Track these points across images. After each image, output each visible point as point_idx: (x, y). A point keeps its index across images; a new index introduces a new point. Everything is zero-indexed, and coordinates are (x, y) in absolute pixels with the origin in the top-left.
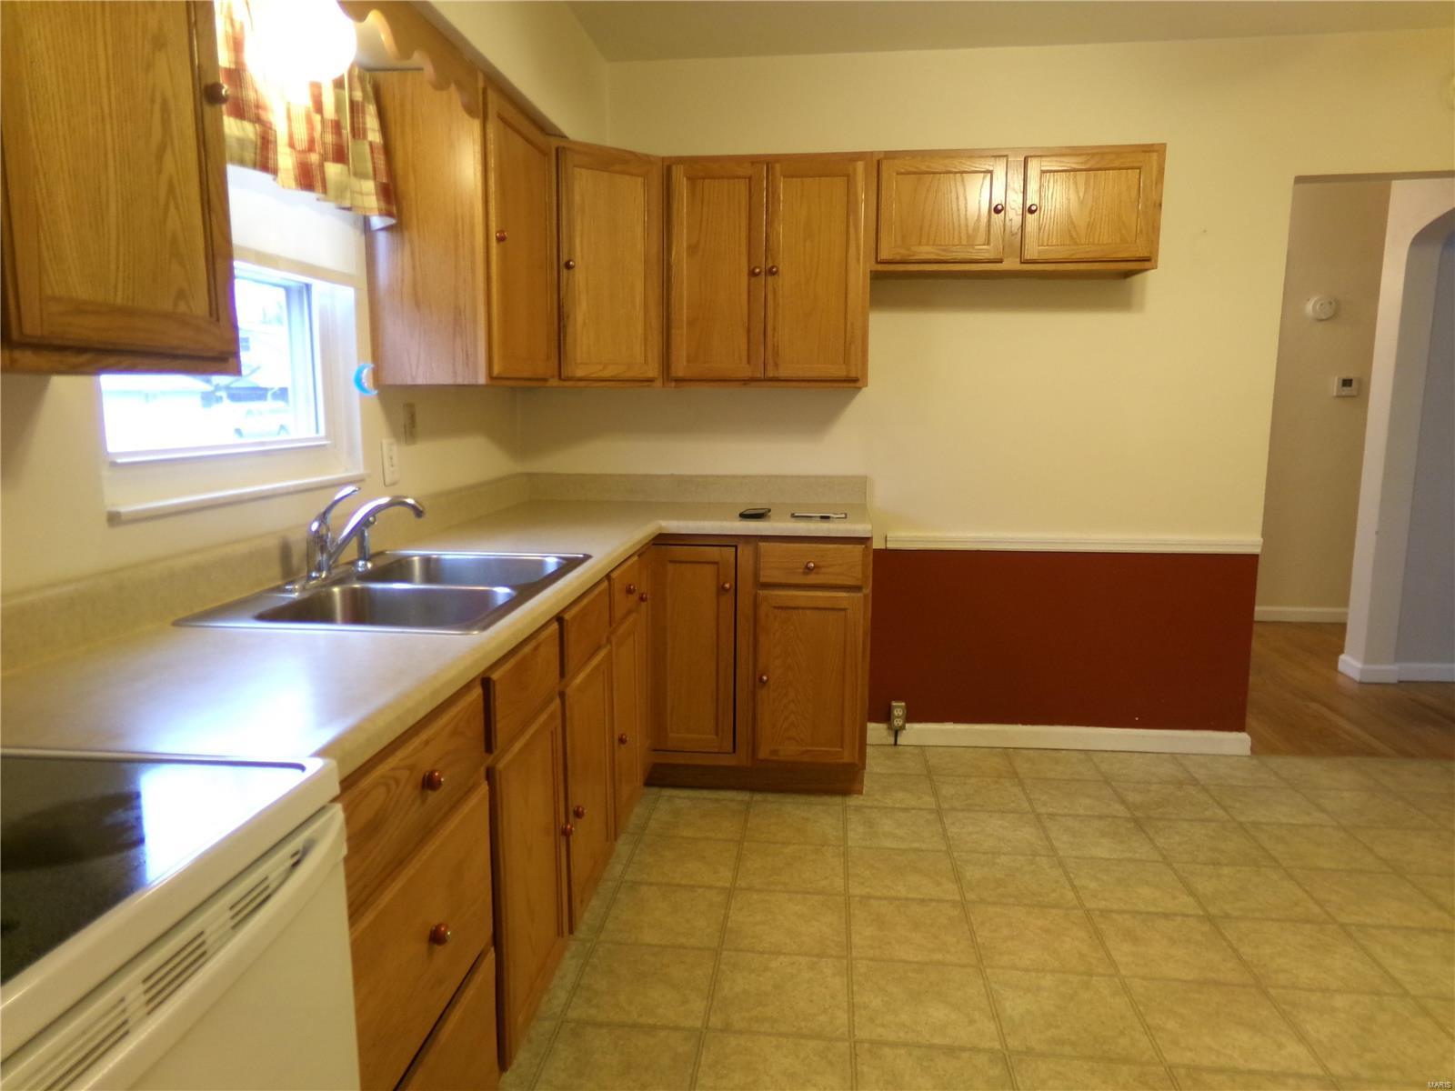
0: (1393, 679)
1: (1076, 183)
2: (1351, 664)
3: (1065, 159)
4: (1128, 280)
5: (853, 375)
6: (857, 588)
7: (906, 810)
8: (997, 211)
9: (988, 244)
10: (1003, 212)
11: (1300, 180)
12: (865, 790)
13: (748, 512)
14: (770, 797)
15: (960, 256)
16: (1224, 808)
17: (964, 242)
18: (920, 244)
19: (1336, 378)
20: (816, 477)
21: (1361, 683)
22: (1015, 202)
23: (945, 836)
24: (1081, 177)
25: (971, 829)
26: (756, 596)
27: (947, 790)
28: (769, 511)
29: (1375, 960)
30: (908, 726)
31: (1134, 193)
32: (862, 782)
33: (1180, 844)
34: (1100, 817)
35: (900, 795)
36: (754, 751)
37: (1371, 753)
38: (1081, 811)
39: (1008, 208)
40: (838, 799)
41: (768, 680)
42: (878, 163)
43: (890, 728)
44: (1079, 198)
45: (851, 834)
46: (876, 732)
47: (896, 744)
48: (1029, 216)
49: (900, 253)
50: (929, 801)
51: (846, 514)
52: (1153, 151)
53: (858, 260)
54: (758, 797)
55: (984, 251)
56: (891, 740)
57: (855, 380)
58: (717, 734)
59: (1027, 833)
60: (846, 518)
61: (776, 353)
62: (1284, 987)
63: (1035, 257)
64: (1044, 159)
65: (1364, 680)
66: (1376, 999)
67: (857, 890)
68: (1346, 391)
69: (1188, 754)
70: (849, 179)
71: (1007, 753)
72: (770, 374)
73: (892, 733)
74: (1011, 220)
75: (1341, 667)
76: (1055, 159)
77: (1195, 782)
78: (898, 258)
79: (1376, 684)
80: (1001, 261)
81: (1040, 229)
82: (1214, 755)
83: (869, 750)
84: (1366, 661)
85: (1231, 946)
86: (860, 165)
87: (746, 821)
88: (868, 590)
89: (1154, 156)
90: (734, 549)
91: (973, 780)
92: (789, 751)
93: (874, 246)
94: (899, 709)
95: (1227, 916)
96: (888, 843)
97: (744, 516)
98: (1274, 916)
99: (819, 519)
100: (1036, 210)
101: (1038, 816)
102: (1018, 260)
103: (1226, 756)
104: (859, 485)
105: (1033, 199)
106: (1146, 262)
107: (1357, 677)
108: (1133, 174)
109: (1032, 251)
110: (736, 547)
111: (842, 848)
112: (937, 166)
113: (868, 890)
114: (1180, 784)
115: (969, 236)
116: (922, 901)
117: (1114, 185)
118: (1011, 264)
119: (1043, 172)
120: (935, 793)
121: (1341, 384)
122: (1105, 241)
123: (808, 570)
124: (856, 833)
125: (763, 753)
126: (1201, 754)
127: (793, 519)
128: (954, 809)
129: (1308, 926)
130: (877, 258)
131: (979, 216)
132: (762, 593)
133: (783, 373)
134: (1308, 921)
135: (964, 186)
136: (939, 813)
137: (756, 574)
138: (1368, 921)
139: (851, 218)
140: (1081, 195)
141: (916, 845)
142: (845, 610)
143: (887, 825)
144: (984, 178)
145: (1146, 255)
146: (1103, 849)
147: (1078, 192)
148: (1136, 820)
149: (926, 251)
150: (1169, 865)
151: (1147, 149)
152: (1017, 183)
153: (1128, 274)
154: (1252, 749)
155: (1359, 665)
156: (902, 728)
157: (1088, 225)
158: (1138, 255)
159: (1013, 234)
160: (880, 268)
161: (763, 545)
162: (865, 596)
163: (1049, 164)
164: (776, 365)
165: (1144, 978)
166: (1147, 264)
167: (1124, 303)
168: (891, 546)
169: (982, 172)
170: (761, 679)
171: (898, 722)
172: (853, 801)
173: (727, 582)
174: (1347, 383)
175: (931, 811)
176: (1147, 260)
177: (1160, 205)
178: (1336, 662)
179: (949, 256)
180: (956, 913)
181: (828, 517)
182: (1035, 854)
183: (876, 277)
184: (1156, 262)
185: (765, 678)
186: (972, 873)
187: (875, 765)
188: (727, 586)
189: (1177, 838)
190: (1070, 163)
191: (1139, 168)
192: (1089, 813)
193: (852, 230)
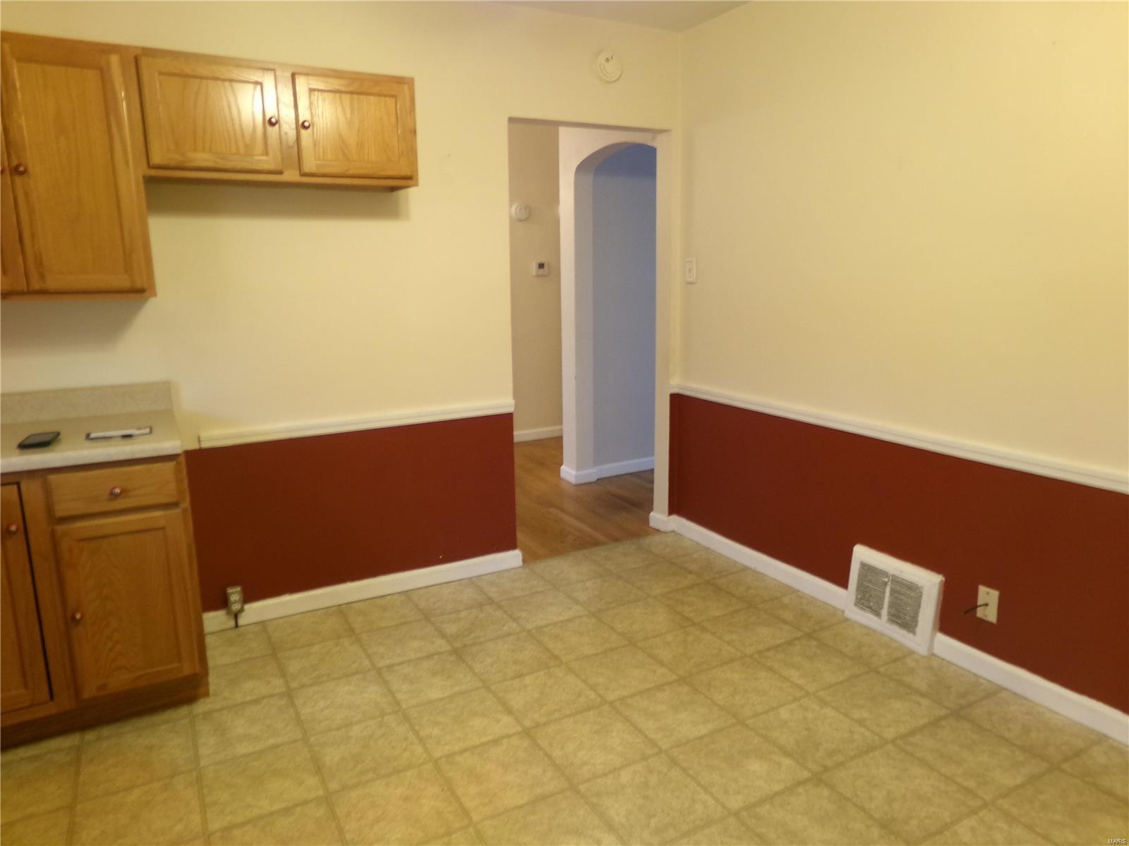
0: (594, 479)
1: (341, 103)
2: (569, 472)
3: (331, 80)
4: (395, 193)
5: (138, 285)
6: (175, 505)
7: (256, 702)
8: (272, 124)
9: (267, 154)
10: (277, 126)
11: (512, 120)
12: (212, 688)
13: (29, 442)
14: (106, 731)
15: (240, 165)
16: (515, 620)
17: (242, 150)
18: (195, 150)
19: (534, 264)
20: (113, 387)
21: (577, 485)
22: (287, 116)
23: (299, 722)
24: (347, 98)
25: (322, 704)
26: (53, 533)
27: (294, 666)
28: (58, 434)
29: (636, 728)
30: (247, 607)
31: (393, 120)
32: (207, 684)
33: (492, 665)
34: (429, 657)
35: (249, 685)
36: (77, 692)
37: (596, 543)
38: (413, 656)
39: (282, 122)
40: (183, 710)
41: (82, 617)
42: (137, 59)
43: (229, 613)
44: (346, 118)
45: (204, 751)
46: (214, 620)
47: (237, 626)
48: (303, 132)
49: (174, 158)
50: (278, 684)
51: (151, 428)
52: (405, 83)
53: (127, 163)
54: (90, 736)
55: (264, 161)
56: (232, 623)
57: (141, 291)
58: (26, 686)
59: (372, 693)
60: (151, 432)
61: (39, 263)
62: (589, 780)
63: (314, 170)
64: (310, 78)
65: (578, 483)
66: (645, 764)
67: (215, 825)
68: (541, 271)
69: (480, 576)
70: (104, 75)
71: (341, 611)
72: (36, 285)
73: (233, 617)
74: (286, 133)
75: (563, 475)
76: (322, 79)
77: (490, 601)
78: (173, 163)
79: (586, 484)
80: (280, 173)
81: (315, 145)
82: (499, 572)
83: (209, 640)
84: (579, 468)
85: (546, 754)
86: (114, 60)
87: (78, 773)
88: (186, 504)
89: (406, 87)
90: (15, 487)
91: (316, 648)
92: (120, 681)
93: (144, 150)
94: (235, 594)
95: (538, 725)
96: (243, 749)
97: (25, 446)
98: (568, 712)
99: (120, 439)
100: (309, 127)
101: (379, 671)
102: (298, 172)
103: (507, 570)
104: (164, 390)
105: (304, 115)
106: (409, 179)
107: (573, 481)
108: (391, 101)
109: (310, 165)
110: (18, 484)
111: (194, 774)
112: (203, 70)
113: (229, 818)
114: (480, 606)
115: (246, 146)
116: (287, 811)
117: (373, 108)
118: (291, 176)
119: (311, 90)
120: (283, 673)
121: (537, 267)
122: (371, 160)
123: (113, 496)
124: (208, 744)
125: (88, 692)
126: (490, 574)
127: (88, 443)
128: (303, 686)
129: (591, 713)
130: (148, 163)
131: (254, 127)
132: (60, 528)
133: (52, 284)
134: (589, 709)
135: (234, 94)
136: (289, 695)
137: (49, 509)
138: (625, 693)
139: (112, 117)
140: (348, 115)
141: (271, 741)
142: (163, 528)
143: (239, 726)
144: (255, 89)
145: (409, 174)
146: (436, 690)
147: (345, 114)
148: (455, 652)
149: (202, 158)
150: (488, 689)
151: (400, 81)
152: (287, 97)
153: (393, 189)
154: (524, 561)
155: (573, 472)
156: (242, 610)
157: (358, 144)
158: (402, 174)
159: (290, 147)
160: (153, 173)
161: (53, 478)
162: (184, 511)
163: (317, 83)
164: (42, 276)
165: (492, 817)
166: (410, 182)
167: (393, 212)
168: (205, 445)
169: (252, 82)
170: (73, 618)
171: (236, 607)
172: (201, 707)
173: (12, 524)
174: (541, 266)
175: (282, 695)
176: (409, 178)
177: (415, 132)
178: (559, 471)
179: (229, 165)
180: (321, 812)
181: (129, 436)
182: (383, 714)
183: (150, 181)
184: (417, 180)
185: (78, 616)
186: (331, 756)
187: (218, 656)
188: (13, 528)
189: (489, 660)
190: (335, 84)
191: (394, 96)
192: (419, 655)
193: (115, 130)
